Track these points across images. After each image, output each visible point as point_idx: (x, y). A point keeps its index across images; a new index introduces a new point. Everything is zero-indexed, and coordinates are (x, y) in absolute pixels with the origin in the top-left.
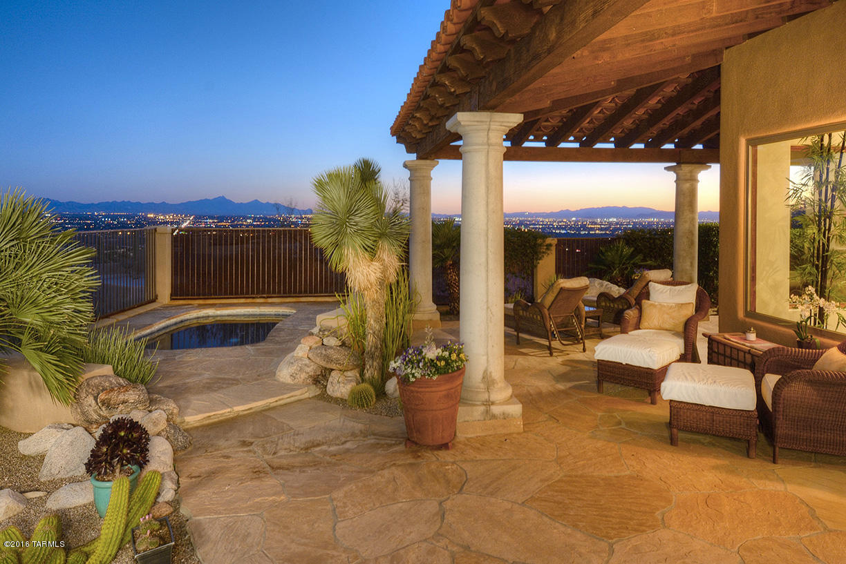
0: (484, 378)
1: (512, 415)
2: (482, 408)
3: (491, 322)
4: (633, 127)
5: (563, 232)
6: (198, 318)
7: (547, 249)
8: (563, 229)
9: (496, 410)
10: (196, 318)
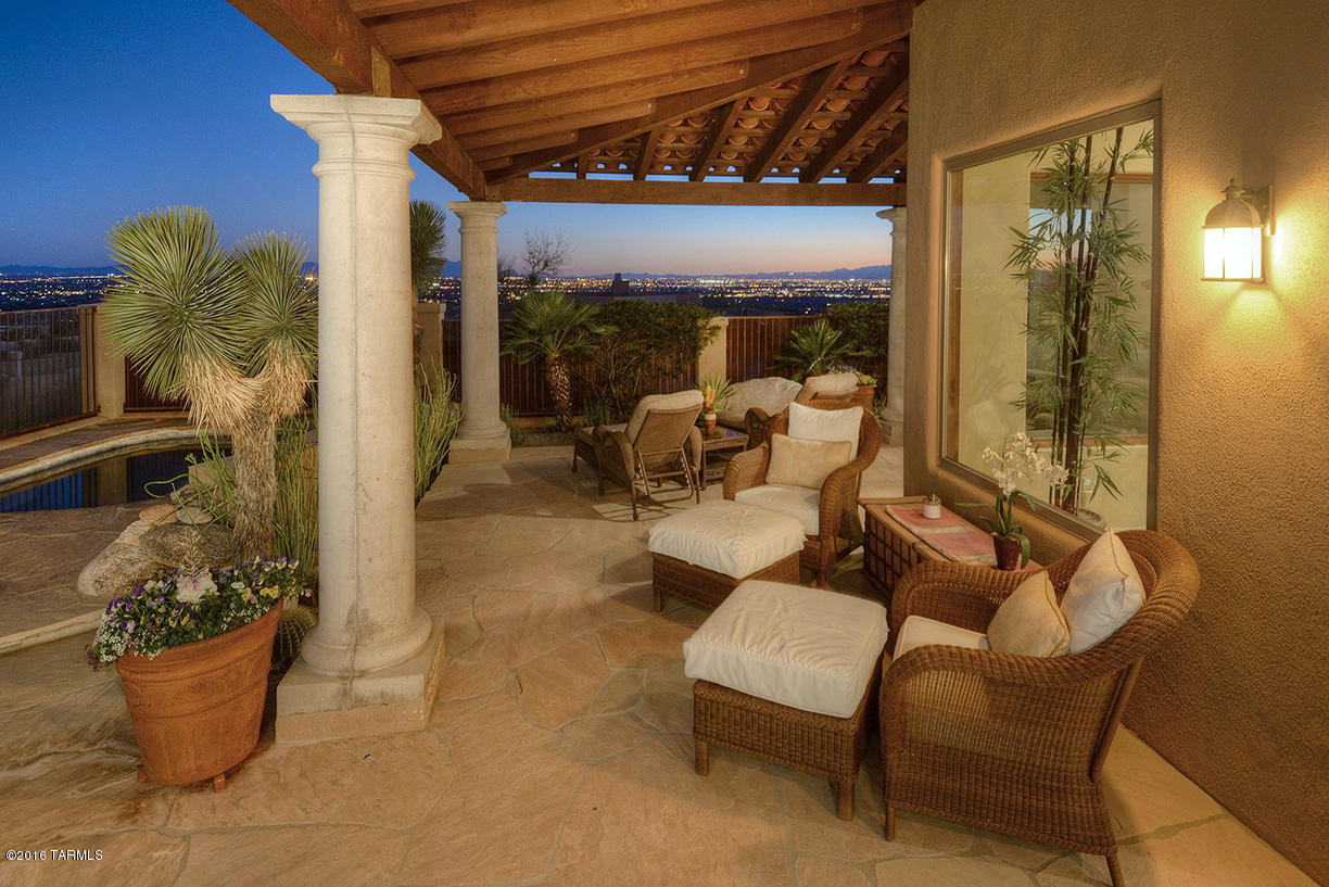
0: (349, 622)
1: (402, 696)
2: (335, 687)
3: (365, 512)
4: (818, 150)
5: (838, 296)
6: (147, 442)
7: (711, 334)
8: (838, 292)
9: (363, 687)
10: (143, 443)
